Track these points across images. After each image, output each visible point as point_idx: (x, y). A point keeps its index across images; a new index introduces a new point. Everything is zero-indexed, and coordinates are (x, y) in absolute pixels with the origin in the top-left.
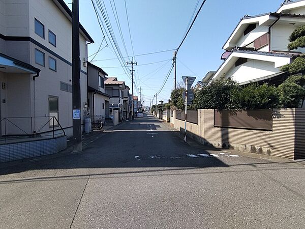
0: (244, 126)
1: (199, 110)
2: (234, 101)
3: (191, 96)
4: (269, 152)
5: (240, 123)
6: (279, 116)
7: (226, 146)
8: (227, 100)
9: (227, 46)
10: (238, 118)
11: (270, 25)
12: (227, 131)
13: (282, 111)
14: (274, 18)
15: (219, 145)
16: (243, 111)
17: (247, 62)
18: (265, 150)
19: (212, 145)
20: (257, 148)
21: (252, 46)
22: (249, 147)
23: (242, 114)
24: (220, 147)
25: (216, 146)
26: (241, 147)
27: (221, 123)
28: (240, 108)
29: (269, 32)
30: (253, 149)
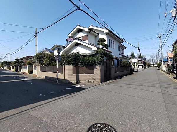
0: (85, 73)
1: (63, 66)
2: (82, 62)
3: (60, 58)
4: (93, 82)
5: (84, 72)
6: (96, 68)
7: (78, 82)
8: (78, 62)
9: (70, 35)
10: (83, 69)
11: (88, 33)
12: (79, 76)
13: (97, 67)
14: (90, 31)
15: (75, 82)
16: (85, 67)
17: (80, 45)
18: (92, 81)
19: (72, 83)
20: (90, 81)
21: (81, 38)
22: (87, 81)
23: (84, 68)
24: (76, 83)
25: (74, 83)
26: (84, 82)
27: (76, 72)
28: (84, 65)
29: (88, 35)
30: (88, 82)
